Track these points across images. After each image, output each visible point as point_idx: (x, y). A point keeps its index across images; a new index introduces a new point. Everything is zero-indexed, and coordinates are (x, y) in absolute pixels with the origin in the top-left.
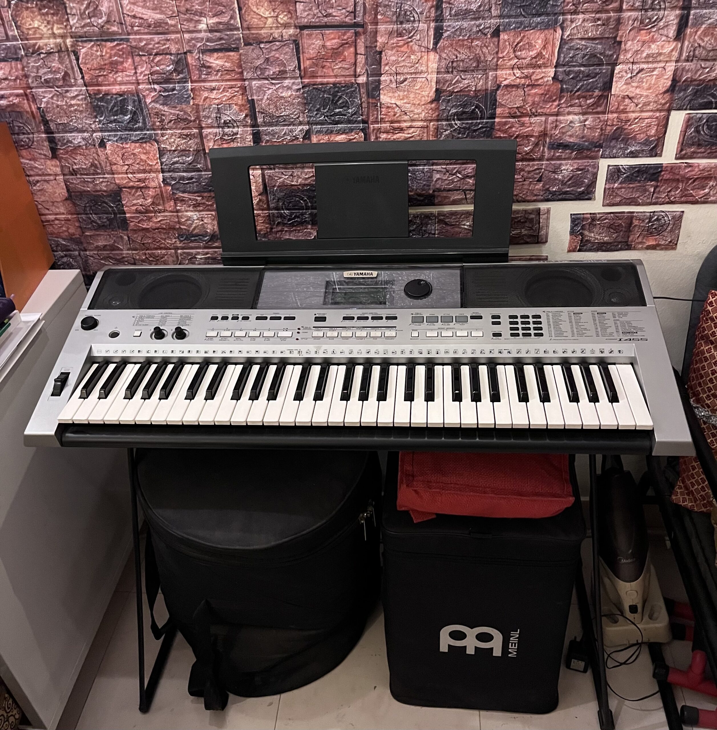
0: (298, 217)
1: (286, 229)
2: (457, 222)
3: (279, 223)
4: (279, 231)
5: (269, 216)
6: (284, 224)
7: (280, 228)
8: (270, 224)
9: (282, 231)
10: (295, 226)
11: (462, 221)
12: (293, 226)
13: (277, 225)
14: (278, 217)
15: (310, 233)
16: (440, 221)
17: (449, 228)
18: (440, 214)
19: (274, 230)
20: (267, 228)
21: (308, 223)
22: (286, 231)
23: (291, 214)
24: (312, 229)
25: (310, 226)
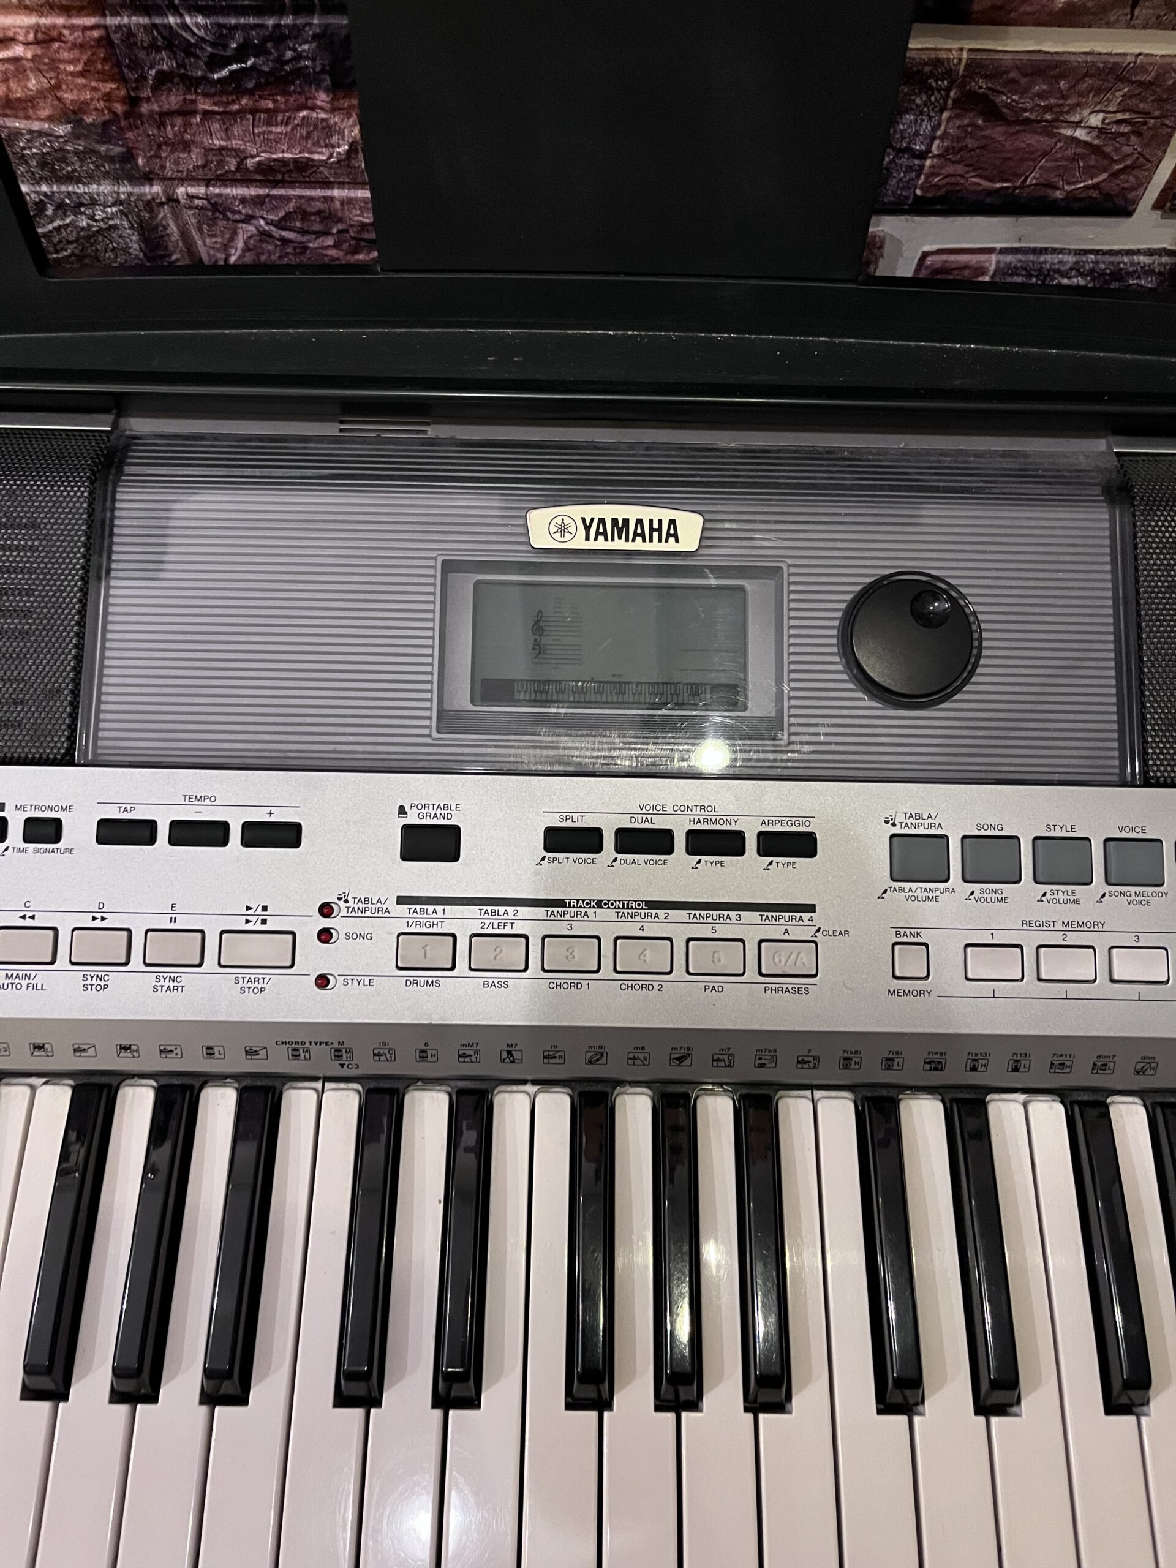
0: (259, 51)
1: (205, 105)
2: (1048, 109)
3: (163, 79)
4: (171, 114)
5: (105, 41)
6: (191, 84)
7: (173, 100)
8: (122, 79)
9: (186, 112)
10: (251, 93)
11: (1073, 108)
12: (240, 92)
13: (156, 88)
14: (153, 47)
15: (328, 130)
16: (971, 102)
17: (997, 132)
18: (978, 66)
19: (145, 108)
20: (108, 97)
21: (313, 80)
22: (207, 114)
23: (222, 35)
24: (333, 110)
25: (322, 98)
